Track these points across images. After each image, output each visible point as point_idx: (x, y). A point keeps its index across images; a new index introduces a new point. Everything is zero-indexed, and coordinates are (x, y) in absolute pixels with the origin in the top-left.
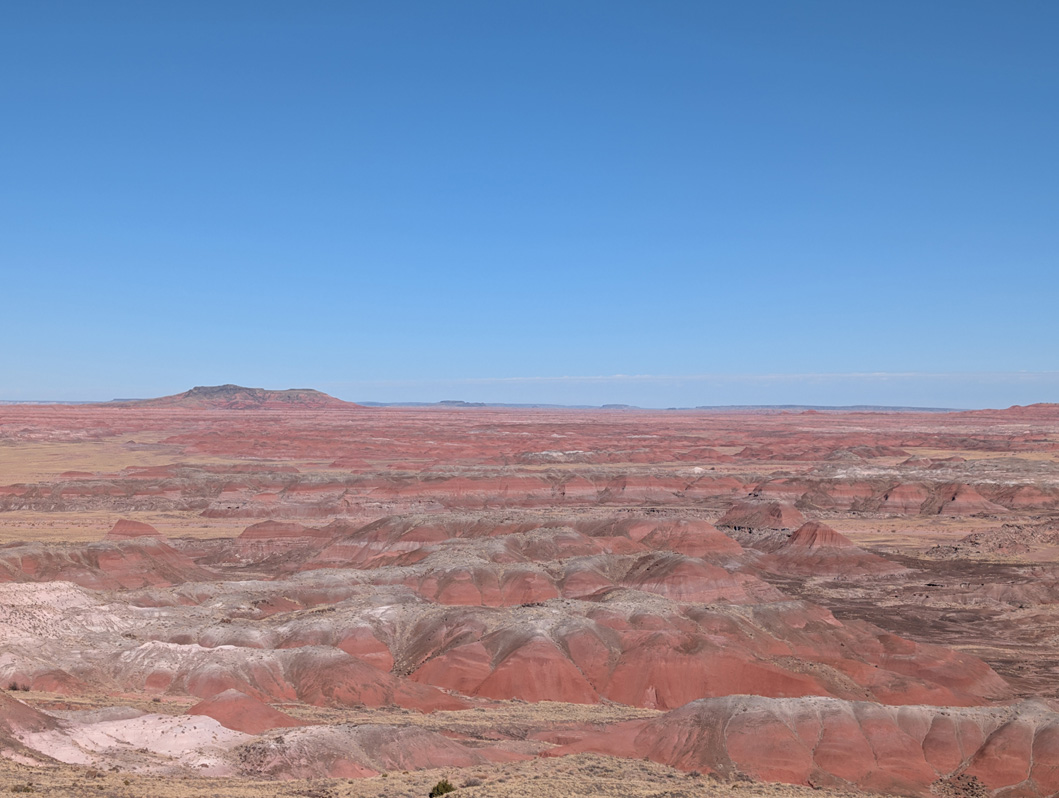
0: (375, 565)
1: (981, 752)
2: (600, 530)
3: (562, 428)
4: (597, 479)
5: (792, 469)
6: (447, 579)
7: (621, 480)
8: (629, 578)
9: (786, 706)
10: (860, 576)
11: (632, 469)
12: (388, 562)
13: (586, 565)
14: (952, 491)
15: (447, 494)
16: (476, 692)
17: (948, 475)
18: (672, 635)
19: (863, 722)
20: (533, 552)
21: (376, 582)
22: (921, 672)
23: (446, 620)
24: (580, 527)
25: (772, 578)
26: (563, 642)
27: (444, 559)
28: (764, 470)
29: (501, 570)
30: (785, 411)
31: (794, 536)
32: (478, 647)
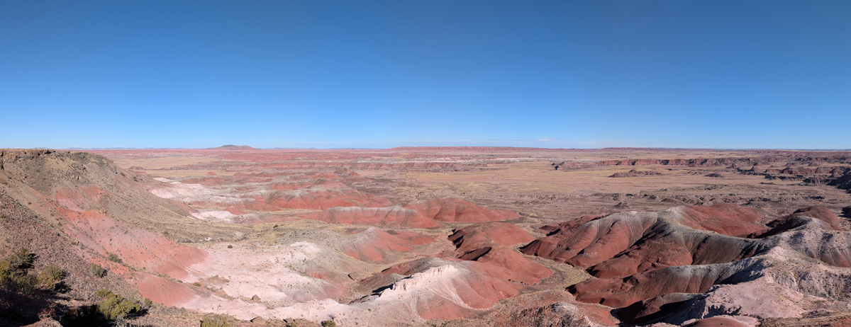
1: (386, 216)
6: (277, 184)
7: (314, 164)
8: (315, 184)
9: (348, 209)
12: (264, 181)
13: (307, 181)
14: (381, 165)
15: (277, 167)
16: (283, 207)
17: (380, 162)
18: (324, 195)
19: (363, 211)
21: (261, 185)
23: (277, 193)
30: (348, 149)
31: (349, 175)
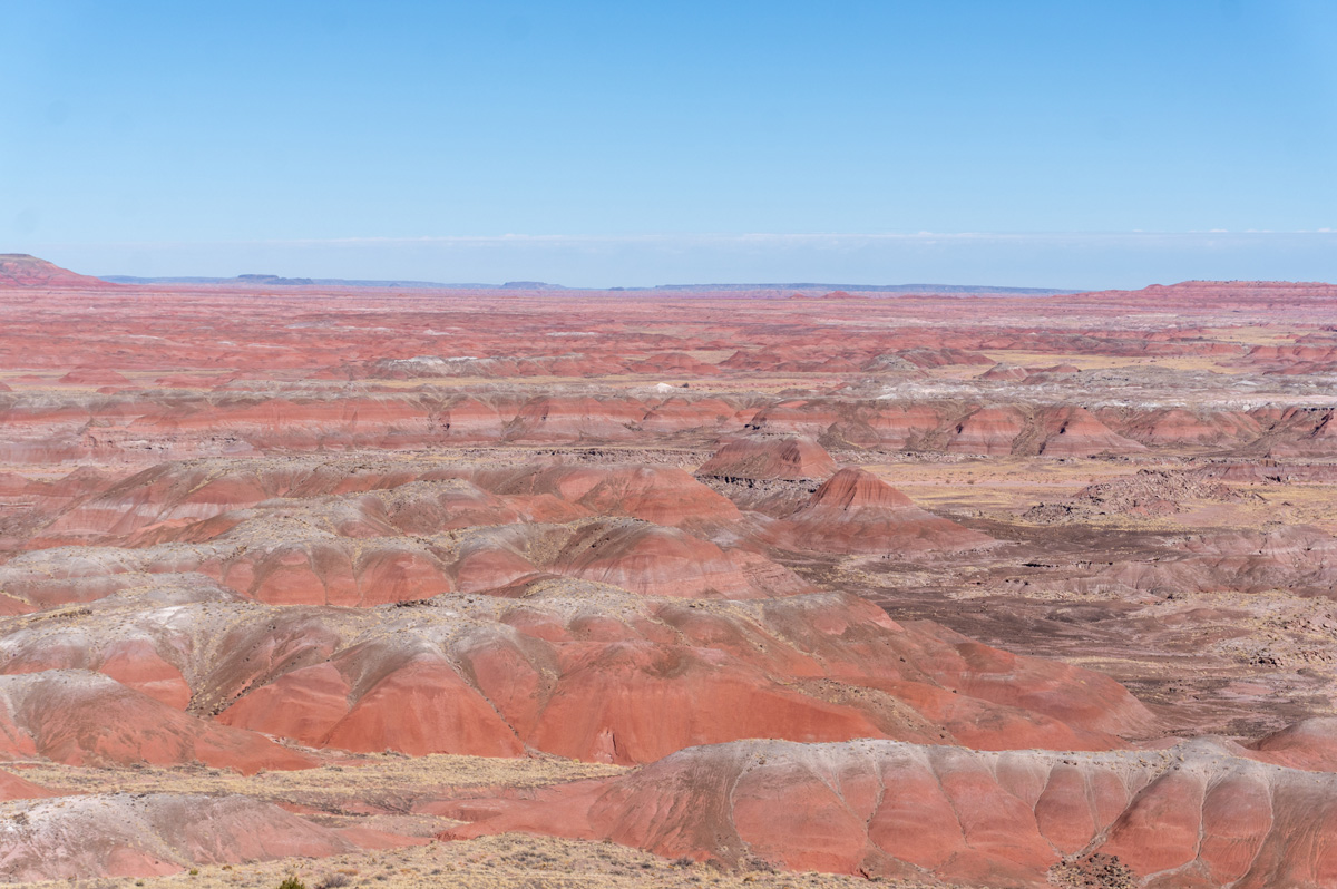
0: (149, 540)
1: (1125, 820)
2: (513, 485)
3: (441, 319)
4: (503, 402)
5: (811, 385)
6: (270, 564)
7: (541, 405)
8: (563, 560)
9: (825, 756)
10: (924, 552)
11: (558, 387)
12: (170, 535)
13: (494, 540)
14: (1061, 420)
15: (256, 427)
16: (326, 741)
17: (1054, 394)
18: (637, 647)
20: (406, 519)
21: (153, 568)
22: (1023, 700)
23: (274, 628)
24: (481, 480)
25: (786, 558)
26: (465, 663)
27: (263, 531)
28: (767, 387)
29: (358, 548)
30: (798, 292)
31: (819, 492)
32: (327, 670)
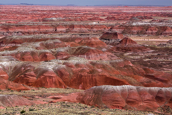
0: (3, 50)
2: (67, 40)
3: (56, 11)
4: (66, 26)
10: (139, 52)
11: (76, 23)
20: (47, 46)
22: (155, 78)
24: (61, 39)
25: (115, 53)
26: (56, 71)
28: (113, 23)
29: (39, 51)
